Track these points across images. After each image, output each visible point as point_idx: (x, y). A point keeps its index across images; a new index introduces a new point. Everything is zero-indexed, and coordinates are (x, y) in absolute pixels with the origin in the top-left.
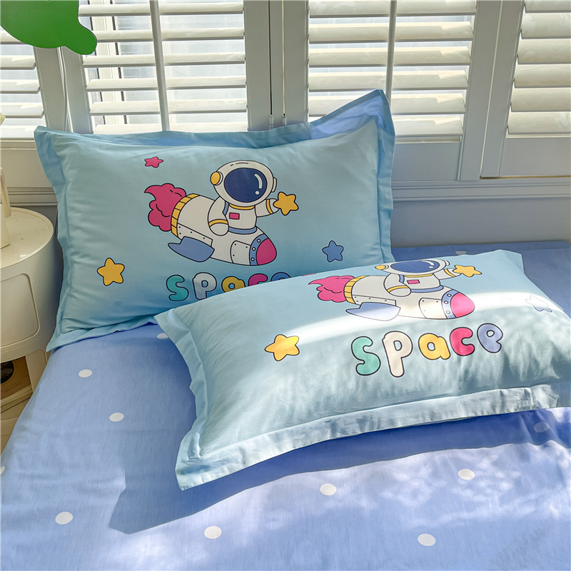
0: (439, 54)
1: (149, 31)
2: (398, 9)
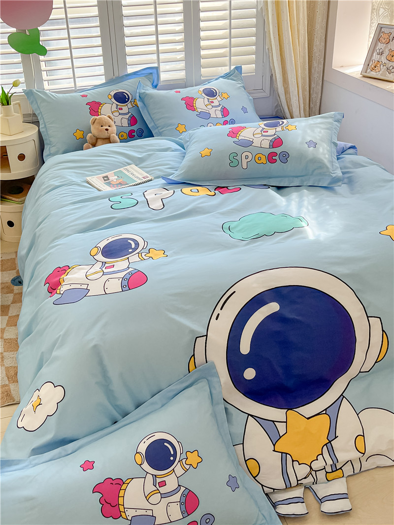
1: (67, 36)
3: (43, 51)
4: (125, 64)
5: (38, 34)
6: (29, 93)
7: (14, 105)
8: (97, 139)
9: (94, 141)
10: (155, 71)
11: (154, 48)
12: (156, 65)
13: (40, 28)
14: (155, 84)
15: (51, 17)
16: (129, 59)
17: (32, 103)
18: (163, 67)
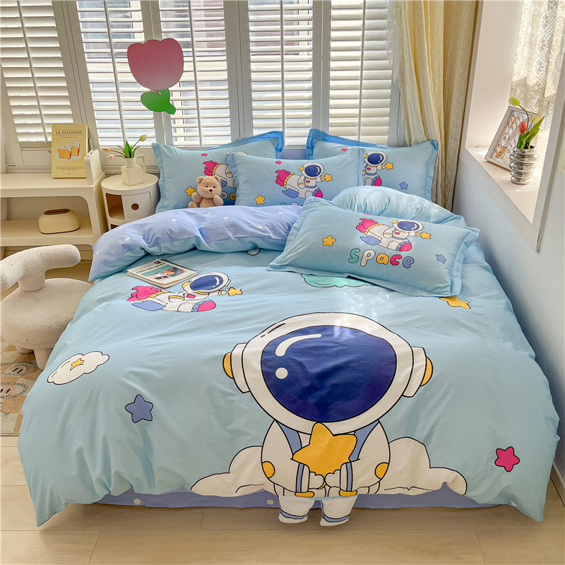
3: (172, 110)
4: (252, 127)
5: (168, 94)
6: (156, 148)
7: (137, 158)
8: (202, 198)
9: (198, 200)
10: (280, 135)
11: (280, 113)
12: (281, 130)
13: (170, 89)
14: (279, 148)
15: (181, 79)
16: (255, 123)
17: (157, 157)
18: (287, 132)
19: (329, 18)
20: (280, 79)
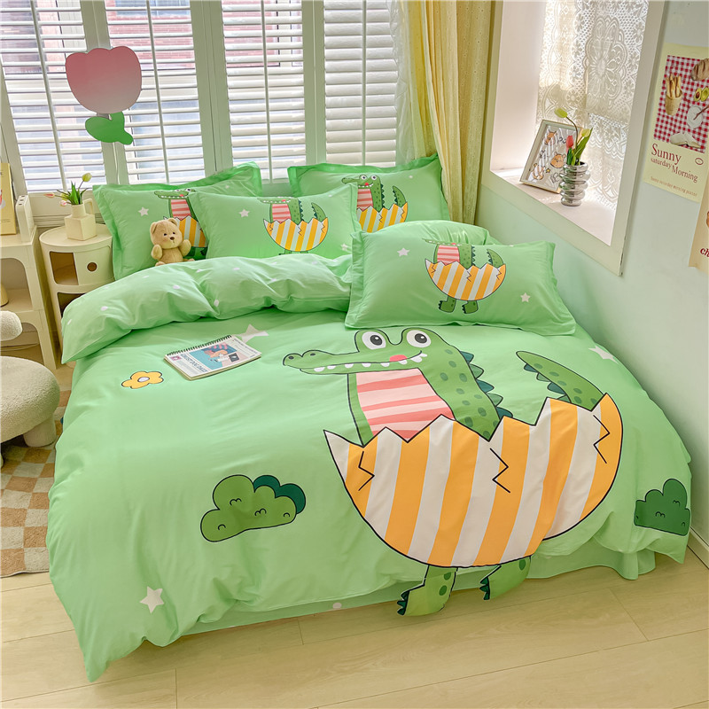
0: (292, 140)
1: (159, 121)
2: (270, 120)
3: (128, 139)
4: (231, 157)
5: (122, 118)
7: (86, 203)
11: (265, 139)
13: (124, 112)
15: (139, 99)
18: (275, 162)
19: (322, 20)
20: (265, 96)
